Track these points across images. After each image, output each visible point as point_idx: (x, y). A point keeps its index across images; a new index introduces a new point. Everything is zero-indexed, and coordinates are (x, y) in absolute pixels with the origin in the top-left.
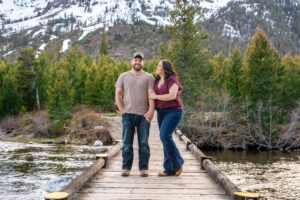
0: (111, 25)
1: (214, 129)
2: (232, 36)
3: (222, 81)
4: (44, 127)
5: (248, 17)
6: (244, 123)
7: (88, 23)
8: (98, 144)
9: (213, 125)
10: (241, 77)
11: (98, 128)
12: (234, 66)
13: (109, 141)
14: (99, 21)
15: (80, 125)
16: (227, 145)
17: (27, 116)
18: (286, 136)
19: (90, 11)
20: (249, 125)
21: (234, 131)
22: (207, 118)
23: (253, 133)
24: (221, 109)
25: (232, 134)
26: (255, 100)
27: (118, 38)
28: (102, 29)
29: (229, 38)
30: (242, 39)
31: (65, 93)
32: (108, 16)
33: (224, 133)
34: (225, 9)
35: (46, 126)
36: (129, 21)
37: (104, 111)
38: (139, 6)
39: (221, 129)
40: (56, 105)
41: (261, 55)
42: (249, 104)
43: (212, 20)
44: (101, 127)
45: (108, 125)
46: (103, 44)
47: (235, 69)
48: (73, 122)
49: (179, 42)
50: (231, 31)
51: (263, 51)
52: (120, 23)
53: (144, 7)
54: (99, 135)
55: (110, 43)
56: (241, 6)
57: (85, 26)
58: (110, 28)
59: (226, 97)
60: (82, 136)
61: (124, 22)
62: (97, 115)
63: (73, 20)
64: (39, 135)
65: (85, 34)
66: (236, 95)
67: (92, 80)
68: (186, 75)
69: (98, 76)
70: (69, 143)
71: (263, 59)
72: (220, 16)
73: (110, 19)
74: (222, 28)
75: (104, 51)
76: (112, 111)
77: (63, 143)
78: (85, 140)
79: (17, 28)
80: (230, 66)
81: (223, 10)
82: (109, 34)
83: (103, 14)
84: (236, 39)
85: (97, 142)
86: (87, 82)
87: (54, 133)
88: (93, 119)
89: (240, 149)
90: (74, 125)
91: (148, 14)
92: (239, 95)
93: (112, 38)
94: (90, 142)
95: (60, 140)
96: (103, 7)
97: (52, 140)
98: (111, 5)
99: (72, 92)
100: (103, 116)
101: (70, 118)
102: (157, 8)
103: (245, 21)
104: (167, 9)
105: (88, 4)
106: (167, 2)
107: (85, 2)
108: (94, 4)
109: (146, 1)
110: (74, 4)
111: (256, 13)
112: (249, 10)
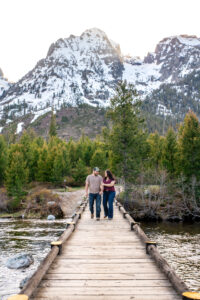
0: (59, 108)
1: (153, 203)
2: (165, 114)
3: (159, 158)
5: (179, 97)
6: (180, 196)
7: (39, 107)
8: (51, 219)
9: (153, 198)
10: (175, 155)
11: (50, 203)
12: (169, 146)
13: (61, 215)
14: (48, 105)
15: (35, 201)
16: (165, 217)
19: (39, 97)
20: (184, 198)
22: (146, 192)
23: (188, 205)
24: (159, 183)
25: (169, 206)
26: (189, 176)
27: (65, 120)
28: (50, 113)
29: (163, 116)
30: (174, 117)
31: (20, 173)
32: (56, 101)
33: (162, 205)
34: (158, 91)
35: (5, 202)
36: (74, 104)
37: (55, 187)
38: (82, 91)
39: (159, 202)
41: (193, 135)
42: (183, 179)
43: (147, 101)
44: (53, 203)
45: (59, 200)
46: (52, 126)
47: (170, 148)
48: (29, 198)
49: (119, 126)
50: (164, 110)
51: (194, 131)
52: (66, 107)
53: (86, 92)
54: (51, 210)
55: (58, 124)
57: (36, 110)
58: (58, 111)
59: (163, 174)
60: (37, 211)
61: (70, 106)
62: (49, 191)
65: (36, 117)
66: (173, 172)
67: (43, 159)
68: (127, 155)
69: (49, 156)
70: (26, 218)
71: (195, 139)
72: (154, 98)
73: (57, 103)
74: (155, 108)
75: (53, 133)
76: (62, 187)
77: (21, 217)
78: (39, 214)
80: (165, 145)
82: (57, 116)
83: (51, 99)
84: (169, 117)
85: (50, 216)
86: (40, 161)
87: (13, 209)
88: (46, 195)
89: (177, 220)
90: (29, 202)
91: (90, 98)
92: (174, 170)
93: (59, 120)
94: (44, 217)
95: (17, 214)
96: (51, 93)
97: (11, 215)
98: (57, 91)
99: (27, 172)
100: (54, 192)
101: (26, 194)
102: (98, 92)
103: (177, 102)
104: (107, 93)
105: (38, 91)
106: (106, 87)
107: (35, 90)
108: (44, 91)
109: (88, 86)
110: (25, 91)
111: (186, 94)
112: (179, 91)
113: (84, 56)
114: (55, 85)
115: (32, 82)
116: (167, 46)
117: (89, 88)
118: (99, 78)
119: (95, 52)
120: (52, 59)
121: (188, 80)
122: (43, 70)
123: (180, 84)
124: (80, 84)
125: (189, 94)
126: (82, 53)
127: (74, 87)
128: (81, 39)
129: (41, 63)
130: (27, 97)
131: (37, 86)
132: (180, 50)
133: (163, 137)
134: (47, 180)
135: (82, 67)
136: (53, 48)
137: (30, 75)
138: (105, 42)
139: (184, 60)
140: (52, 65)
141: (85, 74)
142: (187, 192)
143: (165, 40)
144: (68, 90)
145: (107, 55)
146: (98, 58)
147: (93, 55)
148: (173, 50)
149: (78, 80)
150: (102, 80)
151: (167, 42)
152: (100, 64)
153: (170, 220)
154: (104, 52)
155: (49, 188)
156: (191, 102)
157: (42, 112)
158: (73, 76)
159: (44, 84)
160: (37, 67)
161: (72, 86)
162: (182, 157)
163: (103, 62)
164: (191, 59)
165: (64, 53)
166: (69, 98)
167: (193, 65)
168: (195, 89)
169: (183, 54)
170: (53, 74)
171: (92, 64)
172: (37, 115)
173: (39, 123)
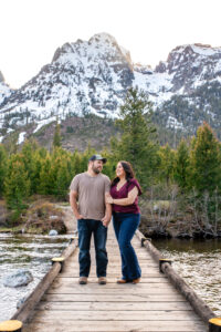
0: (64, 118)
1: (163, 219)
3: (169, 171)
5: (191, 110)
6: (191, 212)
7: (42, 116)
8: (53, 233)
9: (162, 214)
10: (187, 168)
11: (53, 218)
12: (181, 159)
13: (64, 230)
14: (52, 114)
15: (36, 215)
16: (175, 233)
19: (43, 105)
20: (196, 214)
21: (181, 220)
22: (156, 207)
23: (200, 222)
24: (169, 198)
25: (180, 223)
26: (201, 190)
27: (70, 130)
28: (55, 122)
29: (173, 129)
30: (185, 130)
32: (61, 110)
33: (172, 222)
34: (169, 102)
35: (4, 216)
36: (80, 114)
37: (58, 201)
38: (89, 100)
39: (169, 218)
40: (13, 196)
41: (207, 148)
42: (196, 194)
43: (157, 113)
44: (56, 217)
45: (62, 215)
46: (56, 136)
47: (182, 161)
48: (29, 212)
49: (128, 135)
50: (175, 123)
51: (208, 143)
52: (71, 117)
53: (93, 101)
54: (54, 225)
55: (63, 135)
56: (184, 99)
57: (39, 119)
58: (62, 121)
59: (174, 188)
60: (38, 225)
61: (75, 115)
62: (52, 204)
63: (28, 114)
65: (39, 127)
67: (47, 171)
69: (52, 168)
70: (26, 233)
71: (209, 152)
72: (165, 109)
73: (62, 113)
74: (166, 120)
75: (57, 144)
76: (66, 201)
77: (21, 232)
78: (40, 229)
80: (176, 157)
81: (167, 103)
82: (61, 126)
83: (55, 108)
84: (180, 131)
85: (53, 231)
86: (42, 173)
87: (12, 223)
88: (48, 209)
89: (188, 237)
90: (30, 216)
91: (97, 108)
92: (186, 184)
93: (64, 130)
94: (45, 232)
95: (17, 229)
96: (56, 102)
97: (10, 230)
98: (64, 99)
99: (28, 184)
100: (57, 206)
101: (27, 208)
102: (106, 102)
103: (188, 114)
104: (115, 103)
105: (41, 99)
106: (115, 97)
107: (39, 97)
108: (48, 99)
109: (96, 95)
110: (28, 98)
111: (198, 107)
112: (191, 103)
113: (91, 62)
114: (61, 92)
115: (36, 89)
116: (180, 55)
117: (96, 97)
118: (107, 87)
119: (103, 58)
120: (57, 64)
121: (200, 92)
122: (47, 76)
123: (192, 96)
124: (87, 93)
125: (201, 107)
126: (89, 59)
127: (80, 95)
128: (89, 44)
129: (46, 69)
130: (30, 105)
131: (41, 93)
132: (193, 59)
133: (175, 151)
134: (50, 193)
135: (89, 74)
136: (57, 55)
137: (34, 81)
138: (115, 48)
139: (197, 70)
140: (57, 71)
141: (92, 82)
142: (199, 209)
143: (178, 48)
144: (74, 99)
145: (117, 63)
146: (107, 66)
147: (102, 62)
148: (186, 59)
149: (85, 88)
150: (110, 90)
151: (181, 51)
152: (109, 72)
153: (180, 237)
154: (113, 59)
155: (51, 201)
156: (203, 115)
157: (46, 122)
158: (79, 84)
159: (49, 92)
160: (41, 73)
161: (78, 94)
162: (194, 172)
163: (112, 69)
164: (205, 70)
165: (69, 58)
166: (75, 107)
167: (207, 76)
168: (208, 101)
169: (195, 65)
170: (59, 81)
171: (100, 72)
172: (40, 124)
173: (41, 133)
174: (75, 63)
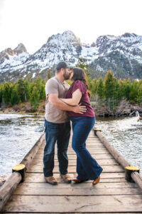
3: (96, 90)
4: (29, 108)
7: (43, 66)
10: (103, 89)
14: (47, 65)
15: (42, 108)
17: (22, 105)
18: (119, 111)
19: (43, 61)
23: (107, 110)
24: (95, 101)
25: (99, 110)
28: (48, 68)
31: (36, 96)
32: (51, 63)
43: (92, 64)
46: (49, 74)
47: (101, 86)
48: (40, 107)
50: (99, 68)
51: (110, 79)
55: (52, 74)
57: (41, 67)
58: (51, 68)
59: (97, 97)
60: (43, 112)
63: (36, 65)
64: (28, 112)
66: (101, 96)
70: (39, 114)
71: (111, 82)
74: (96, 67)
75: (49, 77)
77: (37, 114)
79: (15, 69)
80: (98, 84)
81: (96, 60)
82: (51, 70)
83: (48, 62)
87: (33, 111)
89: (102, 116)
93: (52, 72)
95: (35, 113)
96: (48, 60)
97: (32, 113)
98: (51, 59)
101: (39, 105)
102: (70, 59)
103: (105, 65)
104: (74, 60)
106: (74, 57)
107: (41, 58)
108: (45, 58)
109: (66, 56)
110: (37, 58)
111: (109, 61)
112: (106, 60)
113: (64, 43)
114: (50, 56)
115: (40, 54)
118: (70, 53)
119: (69, 41)
120: (49, 44)
121: (110, 55)
122: (45, 49)
123: (107, 57)
124: (62, 56)
125: (111, 62)
126: (63, 41)
127: (59, 57)
128: (63, 35)
129: (44, 46)
130: (37, 61)
131: (42, 56)
132: (107, 41)
133: (98, 81)
135: (63, 48)
136: (50, 39)
137: (39, 51)
138: (73, 37)
139: (109, 46)
140: (49, 47)
141: (64, 51)
142: (107, 105)
144: (56, 58)
145: (74, 43)
146: (70, 44)
148: (104, 41)
149: (61, 54)
150: (72, 54)
151: (102, 38)
153: (99, 116)
154: (73, 41)
156: (112, 65)
157: (44, 68)
158: (58, 52)
159: (45, 55)
160: (42, 48)
162: (105, 90)
163: (72, 46)
164: (112, 46)
165: (54, 41)
166: (57, 62)
167: (113, 49)
168: (114, 59)
169: (108, 43)
170: (49, 51)
171: (67, 47)
172: (42, 69)
173: (42, 73)
174: (57, 43)
